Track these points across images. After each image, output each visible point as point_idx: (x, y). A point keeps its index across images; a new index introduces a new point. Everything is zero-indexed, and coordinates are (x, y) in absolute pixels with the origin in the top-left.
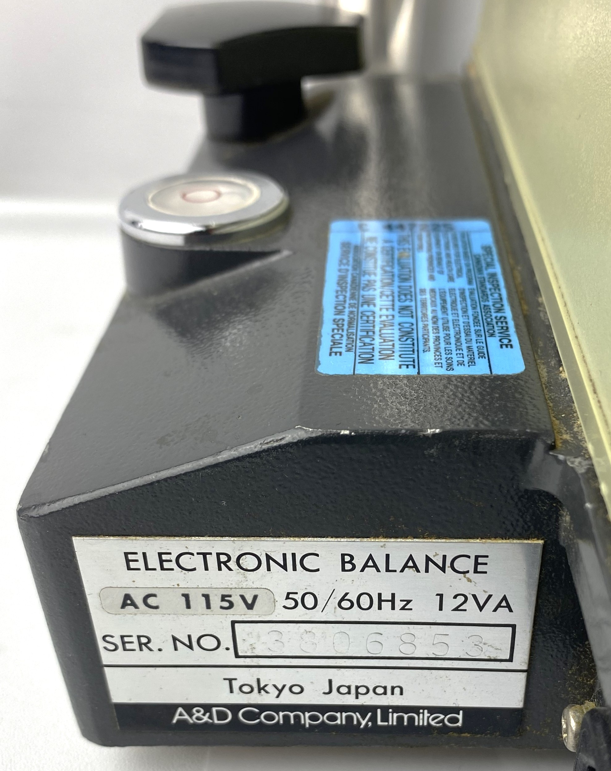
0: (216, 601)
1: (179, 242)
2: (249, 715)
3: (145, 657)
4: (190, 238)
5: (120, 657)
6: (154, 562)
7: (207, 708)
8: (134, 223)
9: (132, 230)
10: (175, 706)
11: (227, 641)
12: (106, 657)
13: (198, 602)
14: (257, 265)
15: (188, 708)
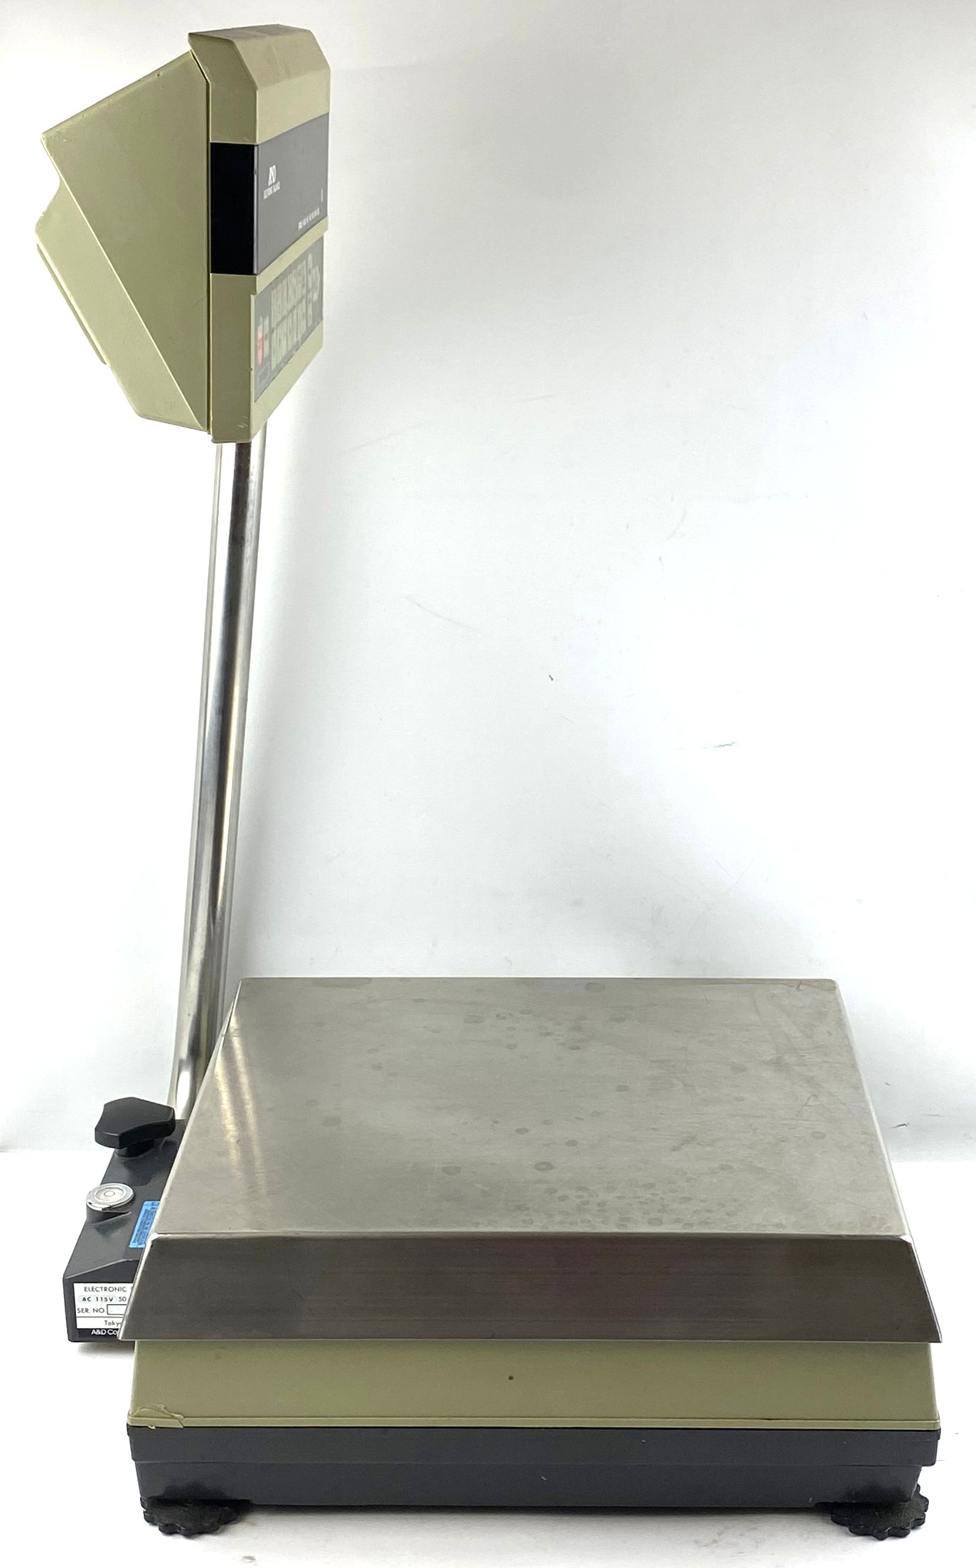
0: (104, 1299)
1: (101, 1210)
2: (111, 1332)
3: (86, 1314)
4: (103, 1209)
5: (81, 1314)
6: (91, 1289)
7: (100, 1329)
8: (90, 1203)
9: (89, 1205)
10: (92, 1329)
11: (106, 1310)
12: (77, 1315)
13: (100, 1299)
14: (123, 1215)
15: (96, 1330)
